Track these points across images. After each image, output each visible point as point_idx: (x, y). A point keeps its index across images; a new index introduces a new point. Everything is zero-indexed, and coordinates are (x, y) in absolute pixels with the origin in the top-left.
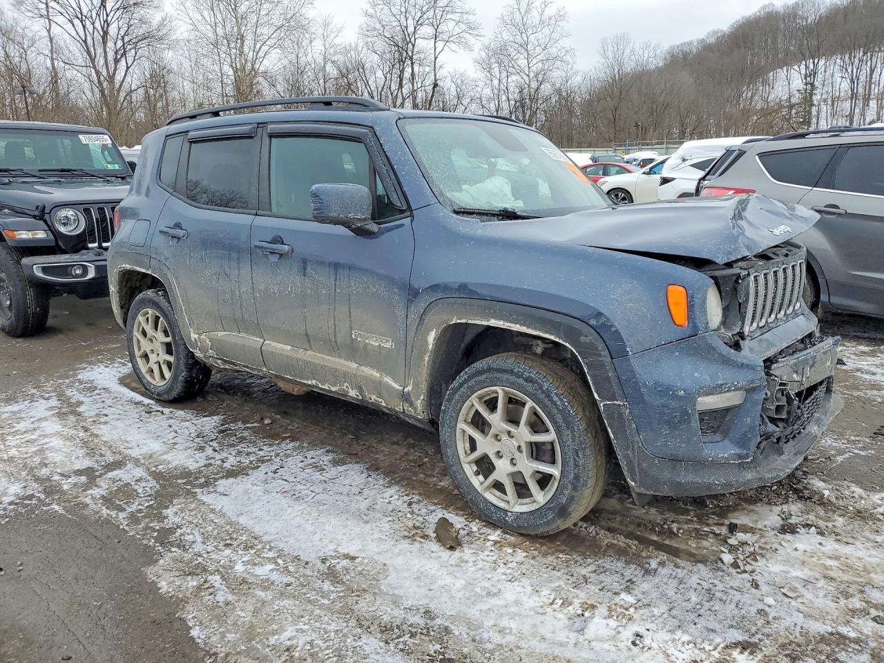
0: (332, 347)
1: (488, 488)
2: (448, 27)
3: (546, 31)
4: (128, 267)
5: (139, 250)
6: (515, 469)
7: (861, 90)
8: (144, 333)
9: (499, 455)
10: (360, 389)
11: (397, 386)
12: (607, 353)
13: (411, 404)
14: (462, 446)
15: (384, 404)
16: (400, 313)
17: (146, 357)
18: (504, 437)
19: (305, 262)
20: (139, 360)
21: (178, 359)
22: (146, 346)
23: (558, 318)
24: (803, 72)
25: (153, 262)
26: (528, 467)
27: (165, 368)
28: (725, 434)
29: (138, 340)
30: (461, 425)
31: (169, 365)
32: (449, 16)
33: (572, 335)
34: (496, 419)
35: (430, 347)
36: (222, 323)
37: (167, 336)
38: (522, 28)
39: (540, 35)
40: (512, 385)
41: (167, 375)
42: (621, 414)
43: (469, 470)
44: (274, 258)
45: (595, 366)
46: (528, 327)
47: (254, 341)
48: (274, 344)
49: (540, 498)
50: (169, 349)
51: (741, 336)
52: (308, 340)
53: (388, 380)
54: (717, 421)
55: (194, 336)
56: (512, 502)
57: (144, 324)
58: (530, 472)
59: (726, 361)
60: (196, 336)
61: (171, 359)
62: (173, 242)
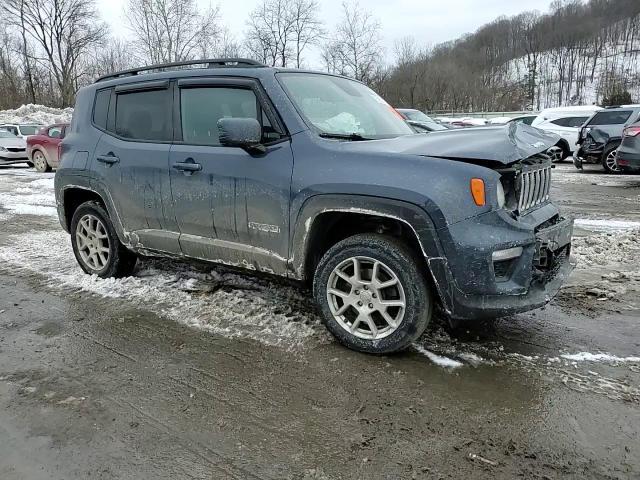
0: (234, 235)
1: (355, 329)
2: (307, 32)
3: (367, 35)
4: (72, 186)
5: (80, 173)
6: (373, 310)
7: (566, 76)
8: (85, 233)
9: (360, 304)
10: (255, 264)
11: (282, 259)
12: (432, 225)
13: (293, 271)
14: (332, 305)
15: (272, 273)
16: (285, 208)
17: (87, 250)
18: (362, 291)
19: (211, 177)
20: (81, 253)
21: (113, 250)
22: (87, 242)
23: (399, 204)
24: (527, 62)
25: (93, 181)
26: (382, 306)
27: (102, 258)
28: (510, 276)
29: (80, 238)
30: (330, 290)
31: (105, 254)
32: (308, 25)
33: (408, 214)
34: (354, 280)
35: (307, 230)
36: (148, 222)
37: (103, 233)
38: (351, 33)
39: (363, 38)
40: (362, 253)
41: (105, 262)
42: (442, 266)
43: (340, 320)
44: (188, 174)
45: (424, 235)
46: (378, 211)
47: (173, 235)
48: (188, 235)
49: (394, 324)
50: (105, 243)
51: (516, 212)
52: (215, 231)
53: (275, 255)
54: (505, 267)
55: (126, 233)
56: (375, 333)
57: (85, 227)
58: (384, 308)
59: (511, 227)
60: (128, 233)
61: (107, 250)
62: (107, 166)
